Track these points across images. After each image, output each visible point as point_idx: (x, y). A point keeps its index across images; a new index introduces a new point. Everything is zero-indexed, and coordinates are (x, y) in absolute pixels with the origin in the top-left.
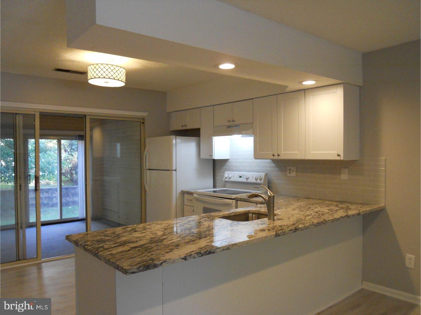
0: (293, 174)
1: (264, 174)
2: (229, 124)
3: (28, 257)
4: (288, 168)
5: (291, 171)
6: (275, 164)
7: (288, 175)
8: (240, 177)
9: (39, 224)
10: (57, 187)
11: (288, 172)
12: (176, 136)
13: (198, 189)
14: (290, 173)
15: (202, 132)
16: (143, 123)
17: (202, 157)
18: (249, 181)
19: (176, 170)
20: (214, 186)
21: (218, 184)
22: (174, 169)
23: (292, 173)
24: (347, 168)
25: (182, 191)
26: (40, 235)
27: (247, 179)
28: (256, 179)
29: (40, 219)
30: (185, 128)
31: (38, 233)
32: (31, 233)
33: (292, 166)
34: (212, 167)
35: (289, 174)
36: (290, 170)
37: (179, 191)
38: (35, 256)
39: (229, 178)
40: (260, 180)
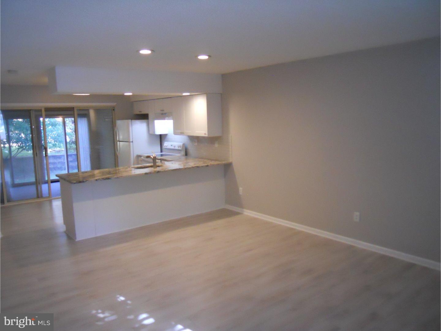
1: (182, 143)
2: (162, 112)
3: (44, 196)
8: (172, 146)
9: (49, 182)
10: (64, 154)
11: (194, 143)
12: (131, 120)
13: (144, 154)
15: (150, 116)
16: (114, 110)
17: (150, 133)
19: (132, 142)
20: (161, 151)
21: (163, 150)
22: (131, 141)
23: (196, 143)
25: (137, 155)
26: (51, 190)
27: (175, 147)
28: (179, 147)
29: (50, 178)
30: (141, 113)
31: (49, 187)
32: (45, 187)
33: (196, 139)
34: (159, 140)
36: (195, 141)
37: (135, 155)
38: (48, 196)
39: (166, 146)
40: (181, 147)
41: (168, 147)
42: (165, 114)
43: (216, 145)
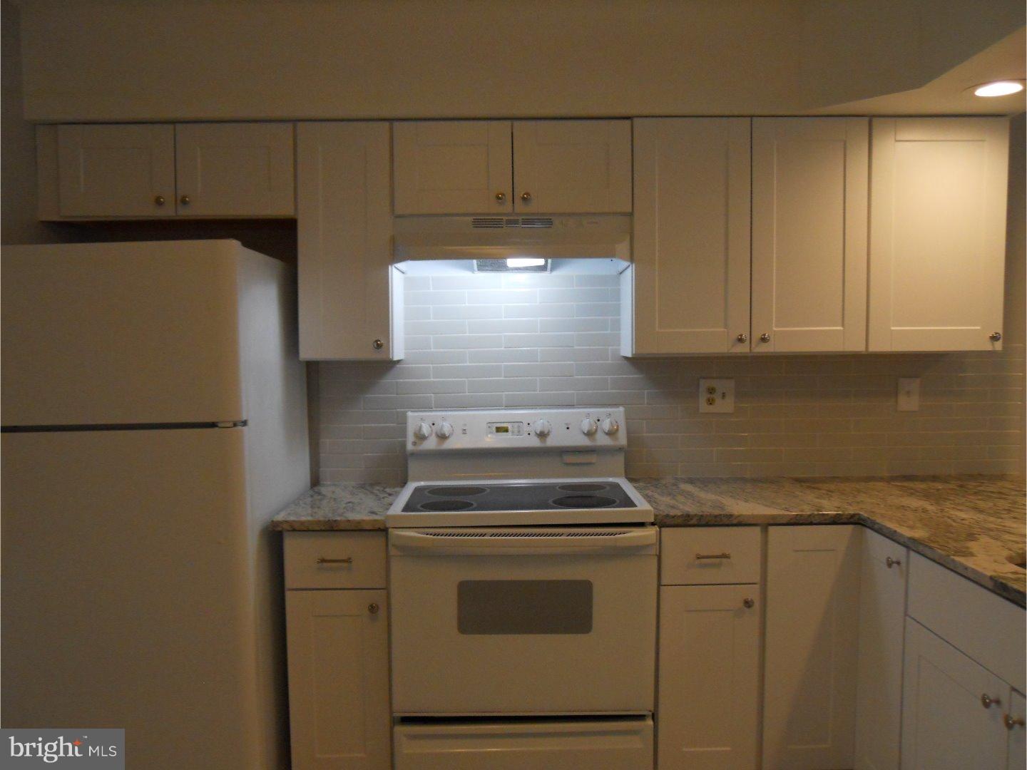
0: (725, 405)
4: (704, 385)
5: (717, 396)
6: (642, 372)
7: (704, 407)
8: (501, 430)
11: (703, 398)
14: (710, 401)
17: (306, 353)
18: (551, 442)
19: (246, 422)
22: (244, 415)
23: (718, 401)
24: (917, 377)
27: (542, 435)
33: (718, 378)
35: (711, 406)
36: (711, 391)
39: (442, 437)
40: (611, 433)
41: (457, 442)
42: (547, 221)
43: (909, 402)
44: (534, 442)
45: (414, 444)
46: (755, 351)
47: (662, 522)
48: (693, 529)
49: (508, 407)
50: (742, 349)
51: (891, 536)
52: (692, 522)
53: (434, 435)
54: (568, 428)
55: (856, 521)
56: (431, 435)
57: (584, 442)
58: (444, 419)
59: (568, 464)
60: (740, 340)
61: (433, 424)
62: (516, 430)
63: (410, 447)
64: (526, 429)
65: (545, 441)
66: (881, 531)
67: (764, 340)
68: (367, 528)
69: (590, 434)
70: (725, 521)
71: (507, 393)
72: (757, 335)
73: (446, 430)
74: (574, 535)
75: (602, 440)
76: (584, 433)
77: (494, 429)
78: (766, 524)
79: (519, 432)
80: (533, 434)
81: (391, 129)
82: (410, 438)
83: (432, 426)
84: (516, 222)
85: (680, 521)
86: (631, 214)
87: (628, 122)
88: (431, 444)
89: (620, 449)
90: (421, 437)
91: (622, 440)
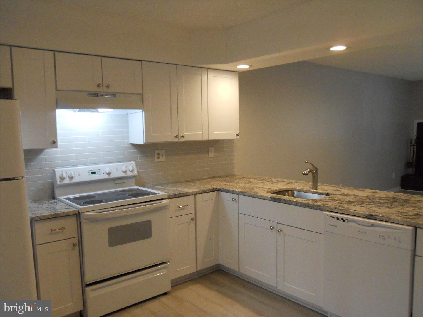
0: (163, 159)
4: (157, 152)
5: (160, 156)
6: (137, 149)
7: (157, 160)
8: (93, 173)
11: (156, 157)
14: (159, 158)
18: (112, 176)
24: (213, 147)
27: (109, 174)
33: (161, 150)
36: (158, 154)
39: (71, 178)
40: (132, 171)
41: (77, 180)
42: (114, 95)
44: (106, 177)
45: (60, 181)
46: (180, 140)
47: (170, 197)
48: (177, 198)
49: (91, 164)
50: (176, 140)
51: (233, 192)
52: (177, 196)
53: (67, 177)
54: (117, 170)
55: (218, 190)
56: (66, 177)
57: (123, 175)
58: (70, 170)
59: (116, 184)
60: (176, 137)
61: (67, 173)
62: (98, 172)
63: (58, 183)
64: (102, 172)
65: (110, 176)
66: (227, 191)
67: (183, 137)
68: (71, 214)
69: (125, 172)
70: (186, 195)
71: (90, 159)
72: (180, 135)
73: (73, 175)
74: (146, 205)
75: (129, 174)
76: (123, 172)
77: (91, 173)
78: (195, 194)
79: (100, 173)
80: (105, 173)
81: (54, 55)
82: (58, 180)
83: (67, 174)
84: (103, 95)
85: (173, 196)
86: (142, 94)
87: (140, 62)
88: (67, 181)
89: (135, 176)
90: (62, 179)
91: (136, 173)
